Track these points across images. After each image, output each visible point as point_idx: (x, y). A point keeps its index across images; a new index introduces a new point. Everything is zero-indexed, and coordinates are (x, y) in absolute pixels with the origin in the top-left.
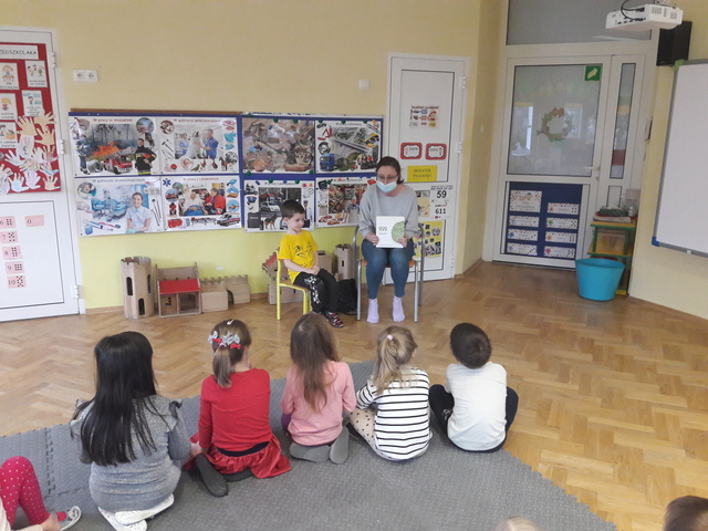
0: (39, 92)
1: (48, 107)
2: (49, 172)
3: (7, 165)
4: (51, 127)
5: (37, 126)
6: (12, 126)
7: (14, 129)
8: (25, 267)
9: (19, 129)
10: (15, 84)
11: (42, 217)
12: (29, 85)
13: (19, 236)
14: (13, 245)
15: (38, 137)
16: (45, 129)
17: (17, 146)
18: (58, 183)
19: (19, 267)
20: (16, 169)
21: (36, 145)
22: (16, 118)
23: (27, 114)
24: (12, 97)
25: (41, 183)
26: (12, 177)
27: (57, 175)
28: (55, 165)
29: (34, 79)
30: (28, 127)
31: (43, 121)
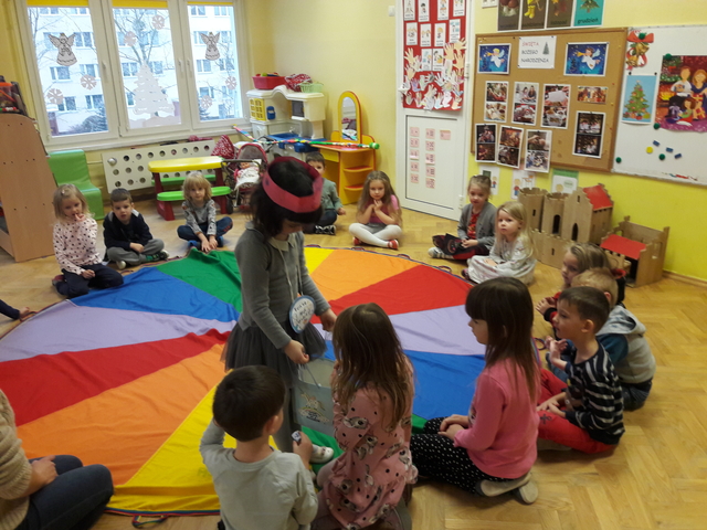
0: (459, 21)
1: (463, 34)
2: (458, 94)
3: (436, 85)
4: (463, 51)
5: (455, 51)
6: (441, 52)
7: (442, 54)
8: (436, 172)
9: (445, 54)
10: (447, 15)
11: (449, 132)
12: (455, 15)
13: (436, 146)
14: (431, 153)
15: (455, 62)
16: (459, 53)
17: (443, 69)
18: (461, 104)
19: (432, 172)
20: (440, 89)
21: (454, 68)
22: (444, 44)
23: (451, 41)
24: (443, 26)
25: (451, 103)
26: (436, 95)
27: (462, 96)
28: (462, 87)
29: (458, 9)
30: (450, 51)
31: (459, 46)
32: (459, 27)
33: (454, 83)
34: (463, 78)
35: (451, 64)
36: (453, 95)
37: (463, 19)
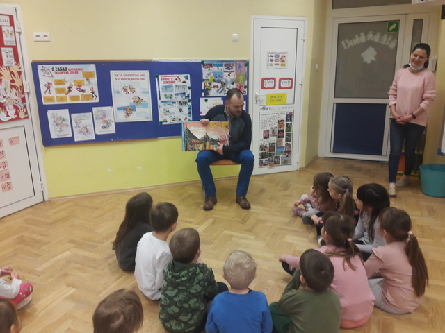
0: (11, 49)
1: (17, 59)
4: (20, 73)
5: (12, 73)
11: (18, 137)
12: (6, 44)
15: (13, 81)
16: (16, 75)
18: (26, 113)
21: (12, 86)
23: (5, 64)
25: (17, 113)
27: (25, 107)
28: (23, 100)
29: (9, 41)
30: (6, 73)
31: (15, 69)
32: (12, 54)
33: (15, 98)
34: (23, 93)
35: (9, 83)
36: (15, 107)
37: (15, 49)
